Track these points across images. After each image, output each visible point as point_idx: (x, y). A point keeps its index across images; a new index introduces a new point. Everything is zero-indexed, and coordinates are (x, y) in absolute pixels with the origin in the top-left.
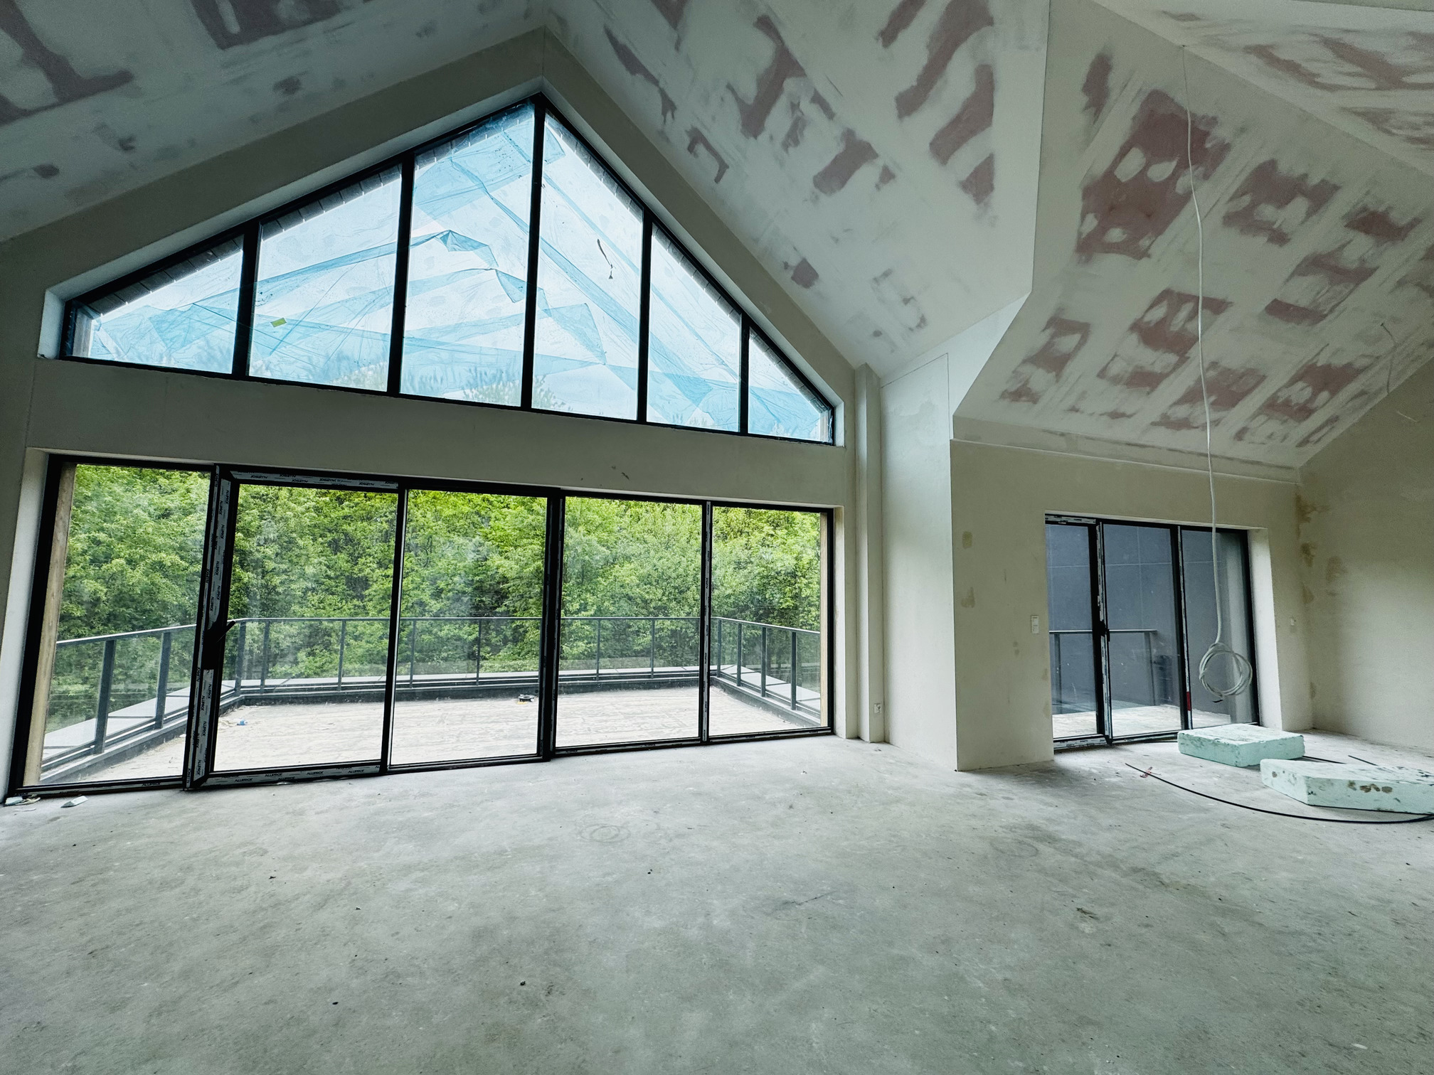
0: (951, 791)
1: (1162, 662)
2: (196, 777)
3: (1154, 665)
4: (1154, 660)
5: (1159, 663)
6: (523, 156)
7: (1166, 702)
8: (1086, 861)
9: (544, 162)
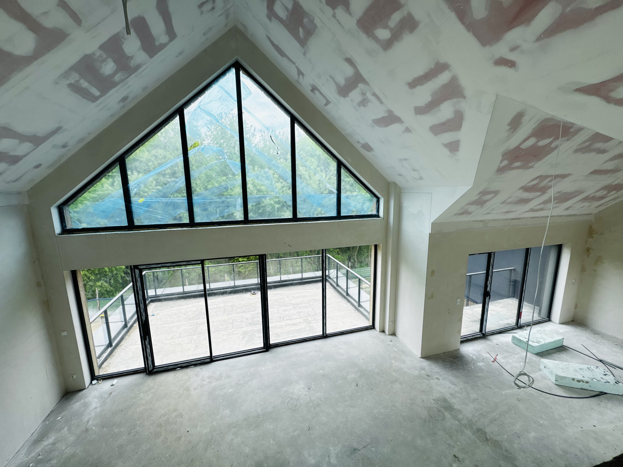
0: (417, 373)
1: (515, 282)
2: (150, 369)
3: (511, 283)
4: (512, 280)
5: (513, 282)
6: (232, 99)
7: (514, 297)
8: (461, 424)
9: (242, 100)
